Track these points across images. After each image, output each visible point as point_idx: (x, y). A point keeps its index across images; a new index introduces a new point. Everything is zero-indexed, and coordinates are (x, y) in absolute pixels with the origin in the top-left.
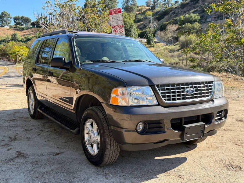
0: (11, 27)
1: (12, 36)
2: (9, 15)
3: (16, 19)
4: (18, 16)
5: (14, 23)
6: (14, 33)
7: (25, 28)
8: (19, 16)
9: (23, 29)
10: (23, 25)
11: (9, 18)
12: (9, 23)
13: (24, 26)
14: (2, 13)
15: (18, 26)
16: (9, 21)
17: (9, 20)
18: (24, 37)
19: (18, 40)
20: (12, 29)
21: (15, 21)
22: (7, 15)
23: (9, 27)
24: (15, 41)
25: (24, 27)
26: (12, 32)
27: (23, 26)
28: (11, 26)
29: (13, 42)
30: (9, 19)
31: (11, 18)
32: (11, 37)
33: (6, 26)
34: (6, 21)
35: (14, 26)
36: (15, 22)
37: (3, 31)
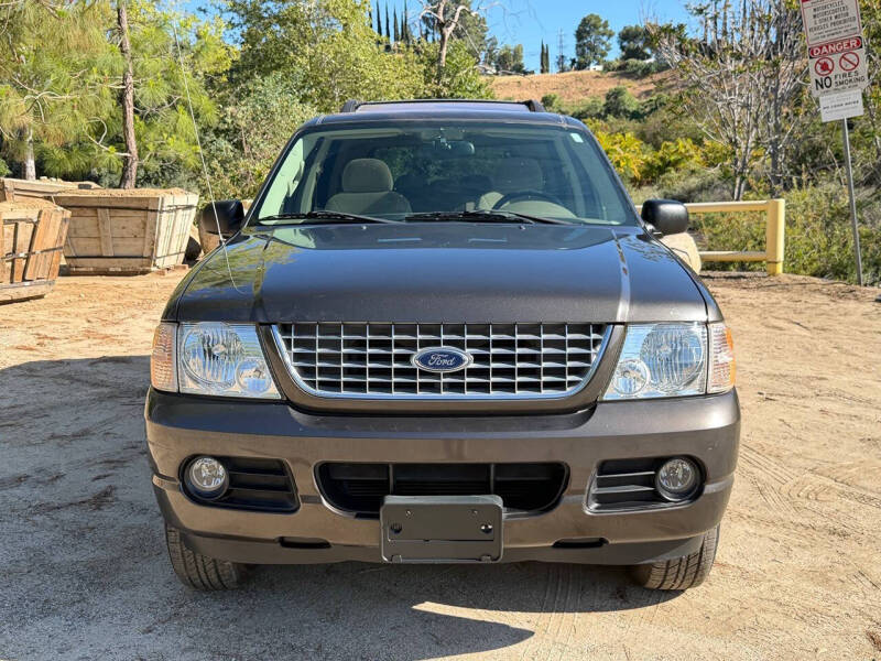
0: (607, 68)
1: (608, 97)
2: (606, 25)
3: (627, 36)
4: (634, 26)
5: (620, 51)
6: (616, 86)
7: (653, 68)
8: (637, 26)
9: (647, 72)
10: (649, 57)
11: (603, 34)
12: (603, 55)
13: (652, 60)
14: (584, 20)
15: (632, 61)
16: (604, 48)
17: (603, 43)
18: (649, 98)
19: (626, 111)
20: (610, 73)
21: (625, 44)
22: (598, 24)
23: (600, 68)
24: (617, 114)
25: (651, 64)
26: (610, 85)
27: (647, 61)
28: (610, 63)
29: (610, 118)
30: (605, 38)
31: (610, 36)
32: (604, 101)
33: (592, 66)
34: (593, 49)
35: (618, 64)
36: (622, 48)
37: (580, 85)
